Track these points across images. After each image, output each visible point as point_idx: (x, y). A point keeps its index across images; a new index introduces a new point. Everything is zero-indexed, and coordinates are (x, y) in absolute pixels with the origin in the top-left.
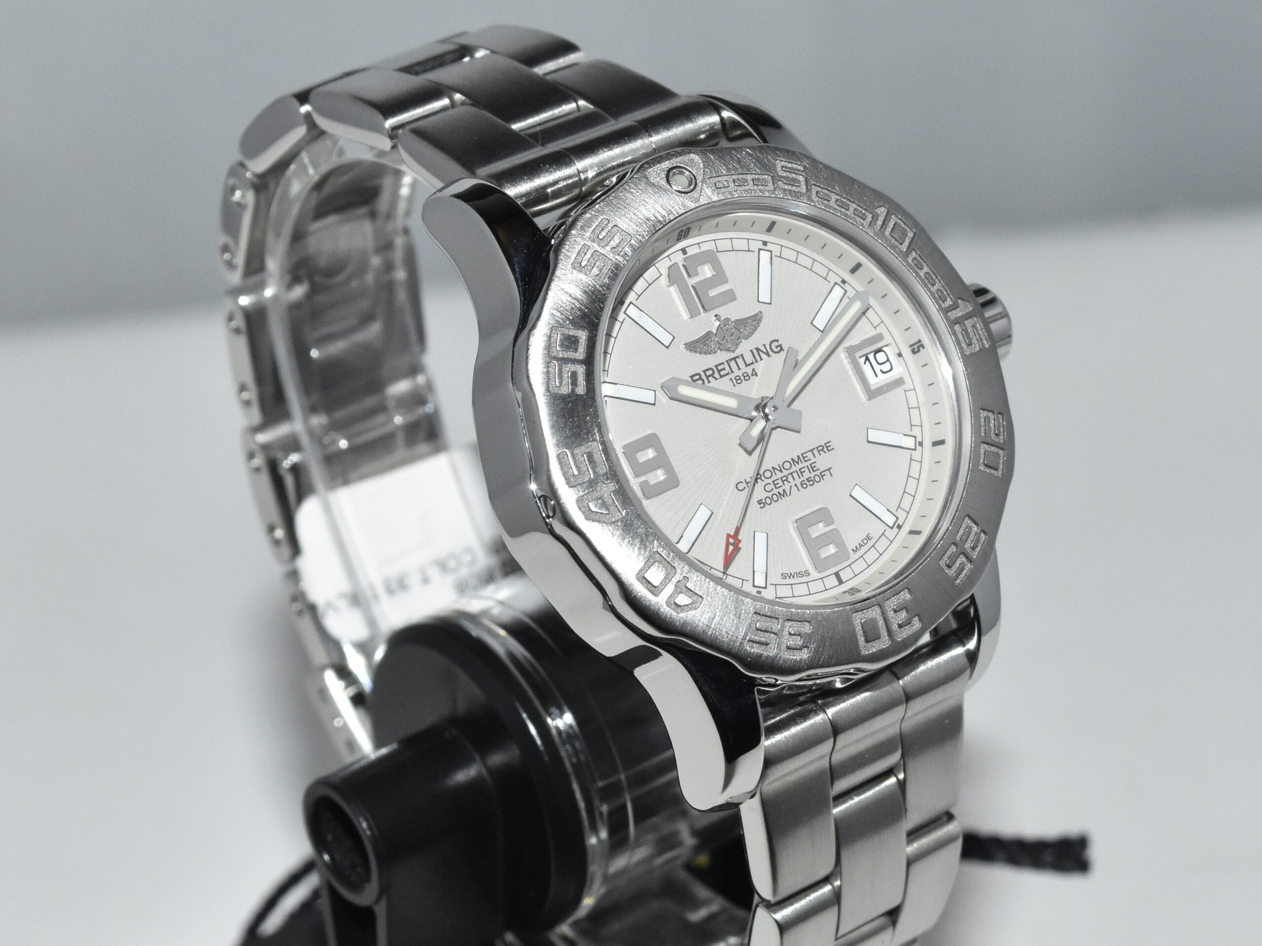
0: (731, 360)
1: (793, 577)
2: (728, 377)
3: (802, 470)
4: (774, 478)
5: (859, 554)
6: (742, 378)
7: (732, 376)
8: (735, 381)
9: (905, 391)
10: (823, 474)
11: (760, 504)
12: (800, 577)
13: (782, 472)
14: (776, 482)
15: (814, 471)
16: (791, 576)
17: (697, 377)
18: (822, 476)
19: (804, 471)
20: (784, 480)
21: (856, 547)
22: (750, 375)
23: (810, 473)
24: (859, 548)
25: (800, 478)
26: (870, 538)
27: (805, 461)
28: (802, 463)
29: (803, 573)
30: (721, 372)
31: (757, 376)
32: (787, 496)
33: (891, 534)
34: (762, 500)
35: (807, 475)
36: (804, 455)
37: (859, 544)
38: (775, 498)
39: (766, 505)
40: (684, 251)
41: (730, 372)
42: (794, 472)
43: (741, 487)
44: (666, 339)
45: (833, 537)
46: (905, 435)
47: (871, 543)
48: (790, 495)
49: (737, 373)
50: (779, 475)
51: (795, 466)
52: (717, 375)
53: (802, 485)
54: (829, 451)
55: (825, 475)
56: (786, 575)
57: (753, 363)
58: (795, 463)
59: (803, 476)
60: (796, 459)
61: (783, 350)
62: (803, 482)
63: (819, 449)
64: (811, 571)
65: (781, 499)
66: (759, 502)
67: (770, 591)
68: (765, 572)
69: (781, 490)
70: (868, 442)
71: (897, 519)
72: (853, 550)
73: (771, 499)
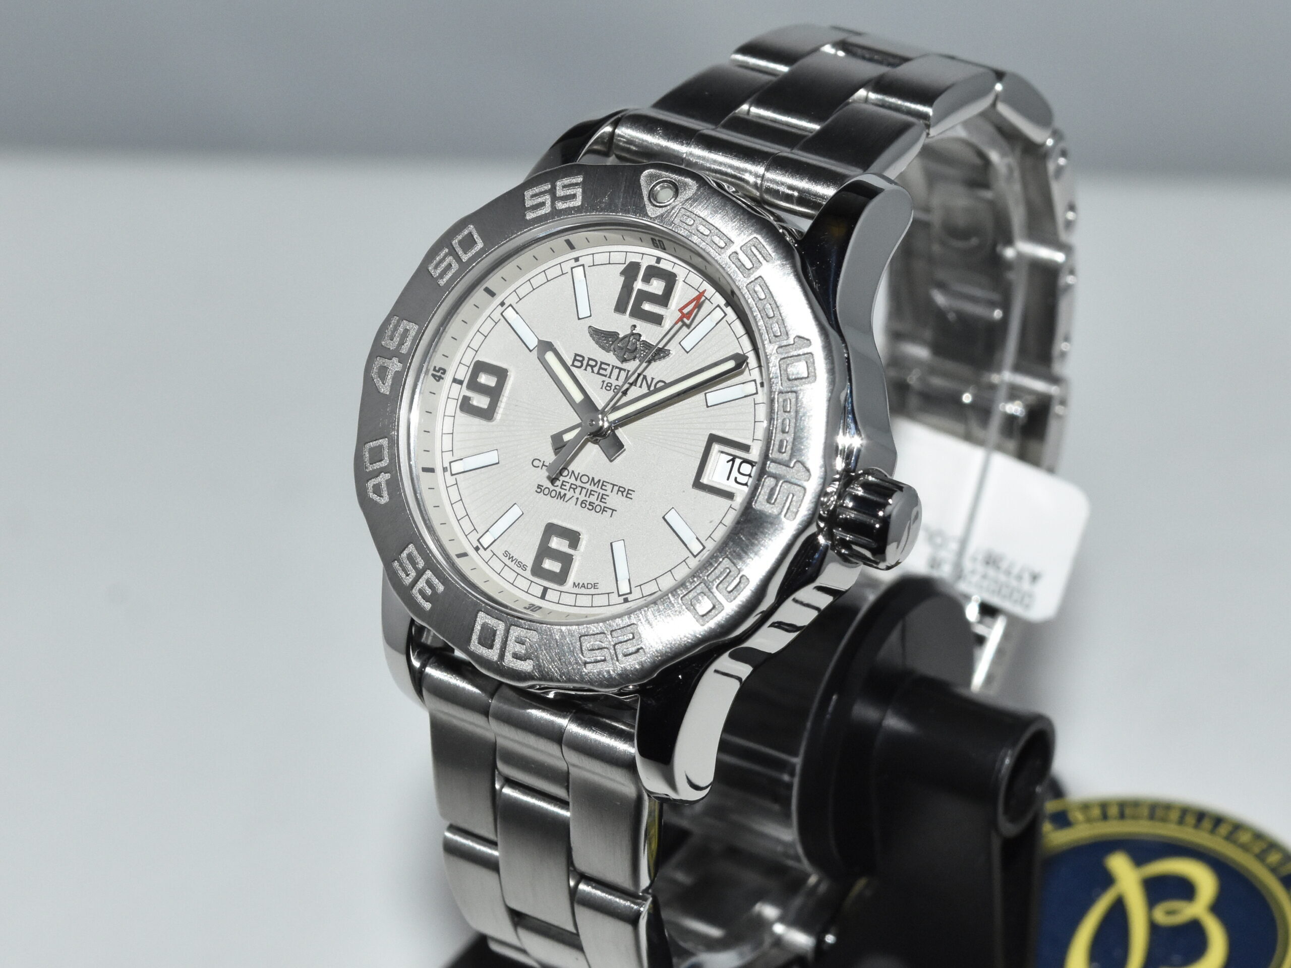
0: (617, 368)
1: (512, 561)
2: (604, 378)
3: (592, 493)
4: (567, 479)
5: (576, 590)
6: (613, 388)
7: (607, 380)
8: (605, 385)
9: (730, 507)
10: (605, 509)
11: (538, 488)
12: (517, 565)
13: (576, 479)
14: (564, 483)
15: (601, 501)
16: (511, 558)
17: (581, 359)
18: (604, 510)
19: (594, 495)
20: (573, 488)
21: (579, 584)
22: (621, 390)
23: (597, 500)
24: (580, 586)
25: (586, 496)
26: (596, 587)
27: (601, 488)
28: (598, 487)
29: (522, 565)
30: (601, 370)
32: (563, 500)
33: (615, 599)
34: (542, 486)
35: (593, 499)
36: (605, 484)
37: (583, 584)
38: (553, 494)
39: (542, 493)
40: (659, 260)
41: (608, 376)
42: (585, 488)
43: (536, 463)
44: (584, 312)
45: (566, 561)
46: (697, 538)
47: (593, 591)
48: (566, 502)
49: (613, 381)
50: (573, 480)
51: (590, 485)
52: (596, 369)
53: (582, 503)
54: (626, 497)
55: (606, 511)
56: (508, 555)
58: (592, 483)
59: (589, 497)
60: (596, 481)
63: (621, 489)
64: (529, 569)
65: (557, 498)
66: (539, 486)
67: (487, 555)
68: (496, 538)
69: (563, 492)
70: (664, 518)
71: (631, 593)
72: (574, 583)
73: (550, 492)
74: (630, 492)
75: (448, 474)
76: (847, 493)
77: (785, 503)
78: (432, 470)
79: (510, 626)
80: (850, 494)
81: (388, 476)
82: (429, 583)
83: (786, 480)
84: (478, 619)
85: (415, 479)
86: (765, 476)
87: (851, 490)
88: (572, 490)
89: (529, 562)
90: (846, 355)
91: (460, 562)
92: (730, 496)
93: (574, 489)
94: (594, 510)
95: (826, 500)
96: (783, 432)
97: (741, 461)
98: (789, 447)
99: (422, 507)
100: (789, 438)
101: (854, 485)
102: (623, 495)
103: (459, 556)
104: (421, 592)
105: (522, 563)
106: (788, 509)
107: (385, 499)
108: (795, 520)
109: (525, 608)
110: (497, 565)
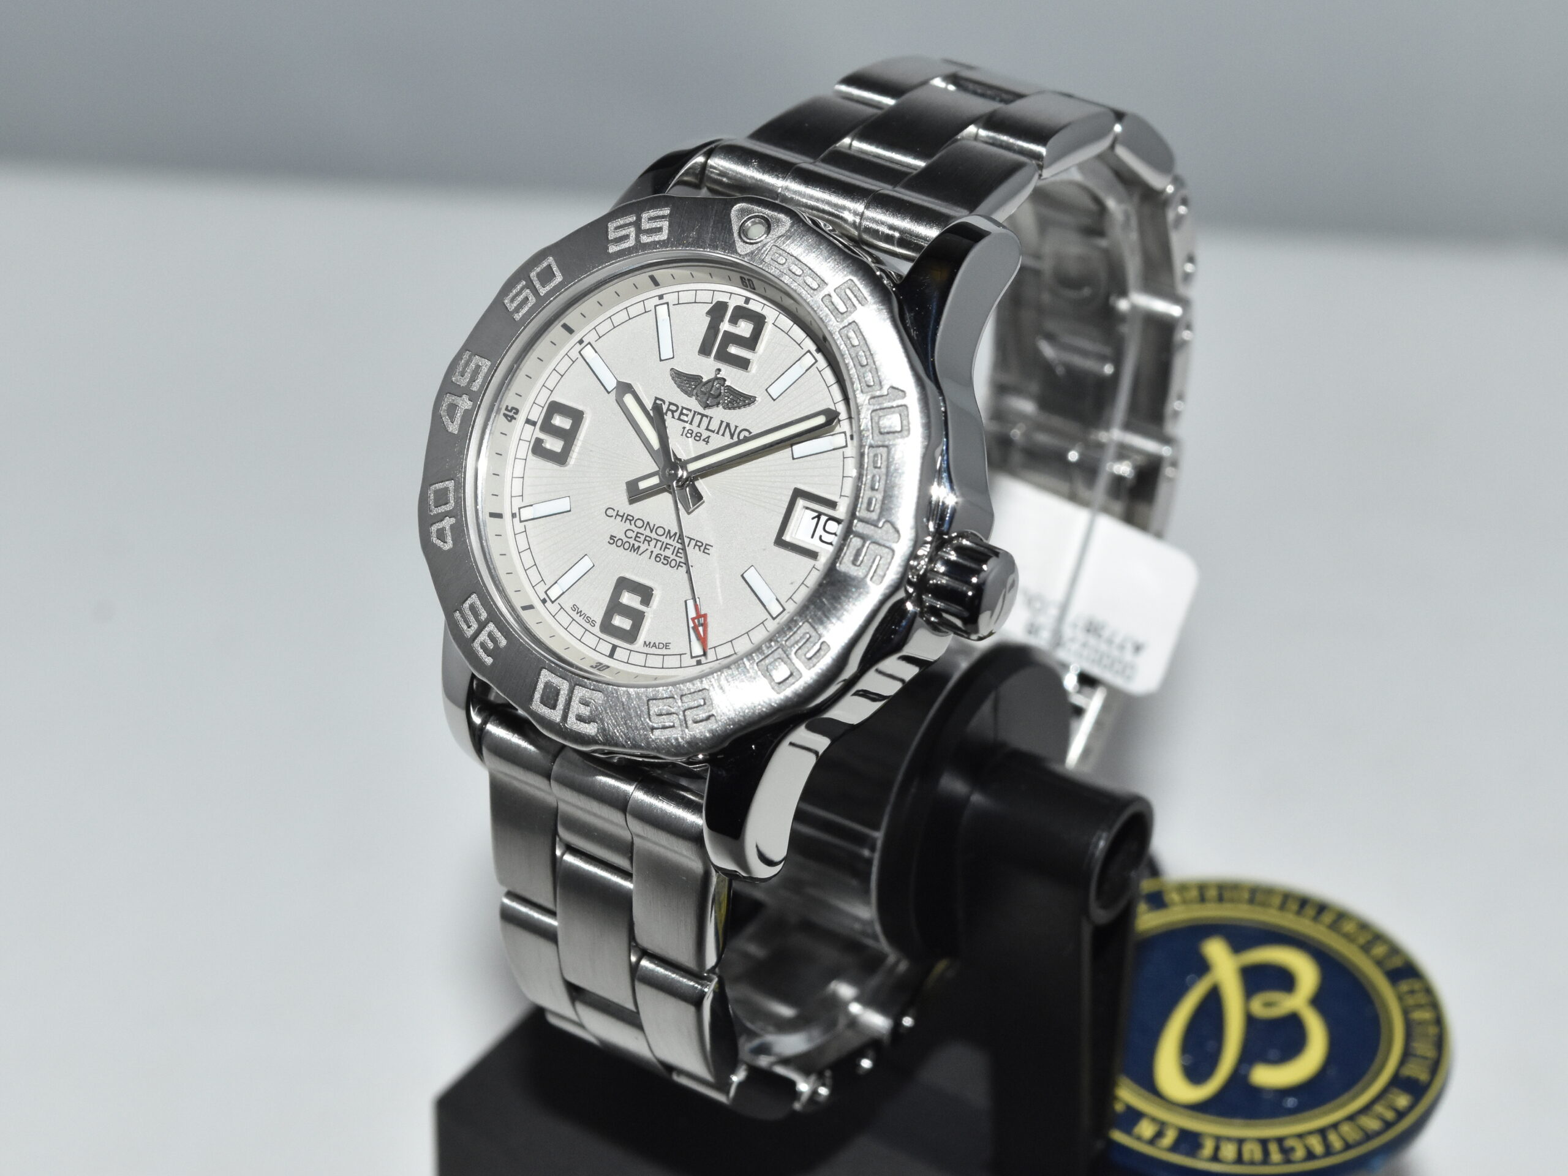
0: (699, 414)
1: (580, 616)
2: (685, 425)
3: (668, 546)
4: (641, 530)
5: (647, 650)
6: (694, 435)
7: (688, 426)
8: (686, 431)
9: (814, 567)
10: (681, 564)
11: (611, 539)
12: (585, 620)
13: (651, 531)
14: (639, 535)
15: (676, 555)
16: (580, 613)
18: (679, 566)
19: (669, 549)
20: (648, 540)
21: (650, 643)
22: (702, 438)
23: (672, 554)
24: (651, 645)
25: (661, 549)
27: (677, 542)
28: (674, 540)
29: (591, 621)
30: (682, 416)
31: (707, 444)
32: (637, 553)
33: (687, 661)
34: (615, 537)
35: (668, 553)
37: (655, 643)
38: (627, 546)
39: (615, 544)
40: (747, 300)
41: (689, 422)
42: (661, 541)
43: (610, 512)
44: (666, 353)
45: (637, 618)
46: (777, 600)
47: (664, 651)
48: (640, 555)
49: (694, 427)
50: (647, 532)
51: (666, 538)
52: (677, 415)
53: (657, 556)
55: (682, 567)
56: (577, 609)
57: (713, 432)
58: (668, 536)
59: (664, 551)
60: (672, 533)
62: (660, 556)
63: (698, 544)
64: (598, 625)
65: (630, 551)
66: (612, 537)
67: (553, 608)
68: (564, 591)
69: (637, 544)
70: (742, 576)
71: (705, 654)
72: (645, 642)
73: (623, 544)
74: (707, 547)
75: (517, 520)
76: (939, 557)
77: (871, 566)
78: (499, 516)
79: (575, 686)
80: (942, 558)
81: (453, 520)
82: (491, 636)
83: (873, 540)
84: (541, 677)
85: (481, 524)
86: (851, 536)
87: (943, 554)
88: (646, 542)
89: (598, 617)
90: (943, 409)
91: (525, 615)
92: (813, 555)
93: (649, 542)
94: (669, 565)
95: (915, 563)
96: (873, 489)
97: (826, 518)
98: (878, 506)
99: (487, 554)
100: (879, 496)
101: (946, 548)
102: (700, 550)
103: (524, 608)
104: (483, 645)
105: (591, 619)
106: (875, 572)
107: (448, 545)
108: (882, 584)
109: (592, 667)
110: (565, 620)
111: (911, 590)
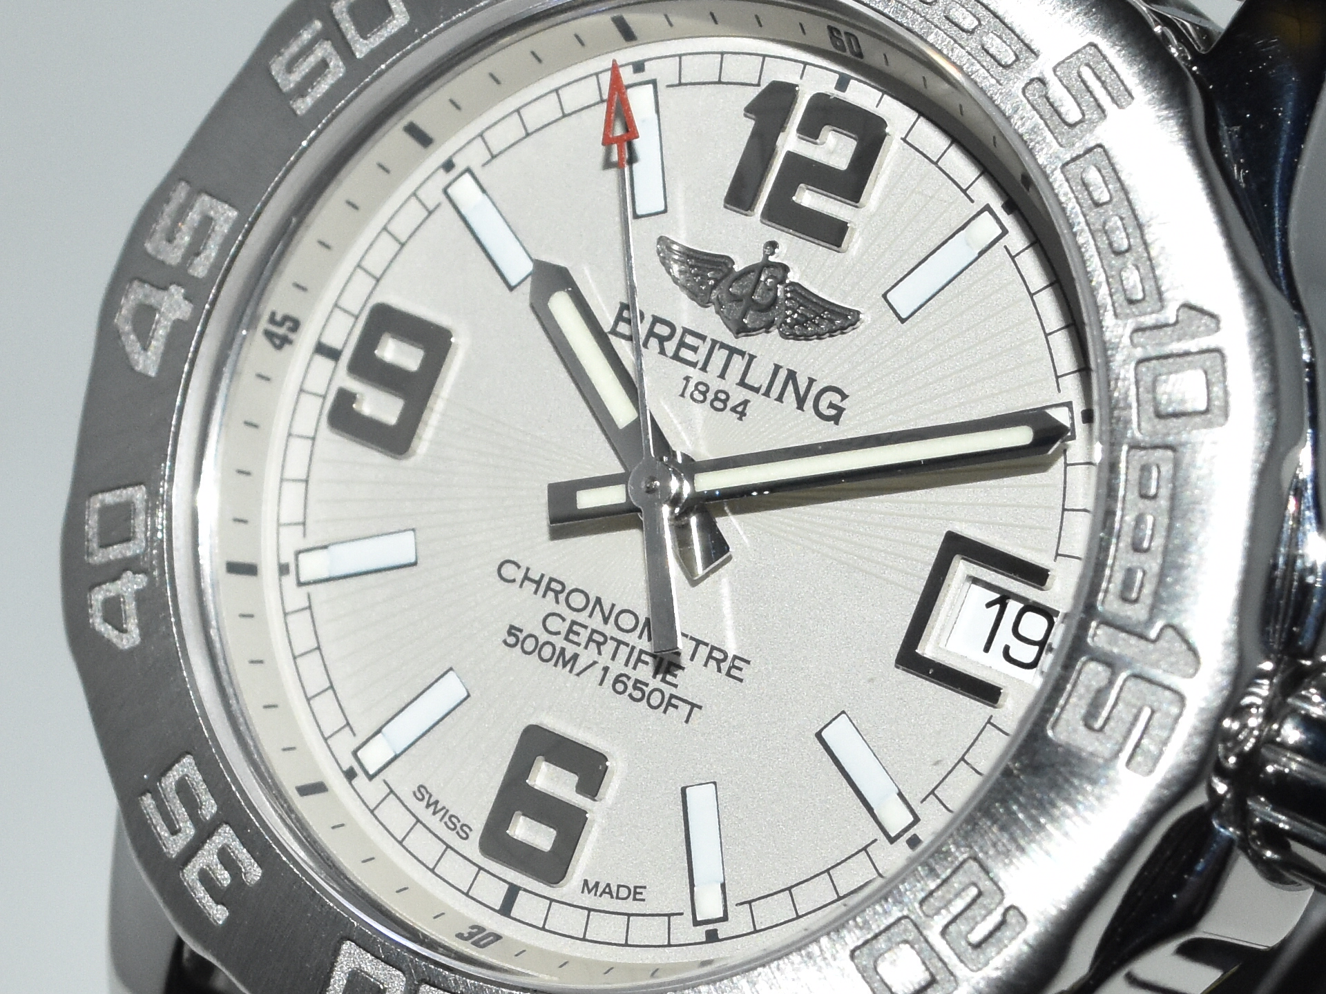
0: (723, 346)
1: (435, 813)
2: (690, 371)
3: (643, 657)
4: (582, 618)
5: (588, 900)
6: (710, 396)
7: (696, 375)
8: (691, 387)
9: (990, 725)
10: (674, 701)
11: (510, 633)
12: (446, 823)
13: (606, 620)
14: (575, 628)
15: (664, 680)
16: (433, 805)
17: (635, 317)
18: (669, 704)
19: (647, 663)
20: (597, 640)
21: (597, 884)
22: (730, 404)
23: (655, 676)
24: (600, 890)
25: (626, 664)
26: (638, 897)
29: (459, 825)
30: (683, 350)
31: (740, 419)
32: (571, 671)
33: (684, 930)
34: (521, 631)
35: (645, 673)
37: (608, 885)
38: (547, 651)
39: (519, 647)
40: (842, 84)
41: (700, 365)
42: (627, 645)
43: (509, 571)
44: (648, 200)
45: (569, 824)
46: (900, 795)
48: (578, 675)
49: (711, 378)
50: (596, 622)
51: (640, 637)
52: (671, 347)
53: (617, 681)
54: (728, 674)
55: (676, 707)
56: (427, 797)
57: (757, 390)
59: (635, 668)
61: (837, 423)
62: (624, 679)
63: (716, 654)
64: (475, 836)
65: (556, 665)
66: (512, 630)
67: (372, 791)
68: (398, 753)
69: (570, 650)
70: (819, 735)
71: (725, 918)
72: (586, 882)
73: (539, 648)
74: (737, 663)
75: (290, 580)
76: (1288, 710)
77: (1129, 731)
78: (249, 570)
79: (420, 985)
80: (1294, 712)
81: (141, 581)
82: (225, 857)
83: (1137, 671)
84: (341, 958)
85: (209, 592)
86: (1083, 659)
87: (1299, 703)
88: (592, 646)
89: (478, 823)
90: (1306, 357)
91: (305, 807)
92: (987, 693)
93: (599, 644)
94: (645, 701)
95: (1236, 726)
96: (1137, 548)
97: (1021, 606)
98: (1148, 590)
99: (221, 663)
100: (1153, 564)
101: (1307, 689)
102: (719, 670)
103: (305, 791)
104: (206, 878)
105: (459, 821)
106: (1137, 745)
107: (130, 638)
108: (1153, 775)
109: (460, 936)
110: (397, 819)
111: (1221, 788)
